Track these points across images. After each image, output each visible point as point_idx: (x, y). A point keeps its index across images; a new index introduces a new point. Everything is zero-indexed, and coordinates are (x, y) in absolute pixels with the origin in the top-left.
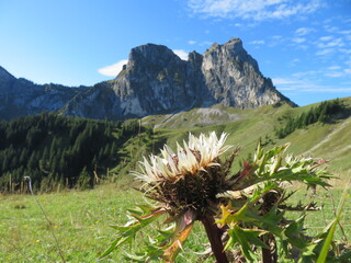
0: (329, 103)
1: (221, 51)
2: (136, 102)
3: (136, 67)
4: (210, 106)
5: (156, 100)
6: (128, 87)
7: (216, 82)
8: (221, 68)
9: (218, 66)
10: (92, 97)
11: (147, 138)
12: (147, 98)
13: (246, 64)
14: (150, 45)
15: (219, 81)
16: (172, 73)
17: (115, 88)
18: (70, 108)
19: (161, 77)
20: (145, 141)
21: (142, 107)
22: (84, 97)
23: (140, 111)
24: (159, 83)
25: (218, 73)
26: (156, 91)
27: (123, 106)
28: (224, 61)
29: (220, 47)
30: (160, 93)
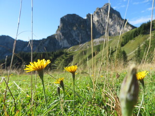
0: (145, 24)
1: (100, 11)
2: (65, 41)
3: (63, 26)
4: (99, 37)
5: (74, 39)
6: (61, 35)
7: (100, 26)
8: (102, 19)
9: (100, 18)
10: (47, 43)
11: (64, 57)
12: (70, 39)
13: (113, 15)
14: (68, 15)
15: (102, 25)
16: (80, 25)
17: (56, 37)
18: (39, 49)
19: (75, 28)
20: (63, 58)
21: (69, 43)
22: (44, 43)
23: (68, 45)
24: (75, 31)
25: (101, 21)
26: (74, 35)
27: (60, 44)
28: (103, 15)
29: (100, 9)
30: (76, 35)
